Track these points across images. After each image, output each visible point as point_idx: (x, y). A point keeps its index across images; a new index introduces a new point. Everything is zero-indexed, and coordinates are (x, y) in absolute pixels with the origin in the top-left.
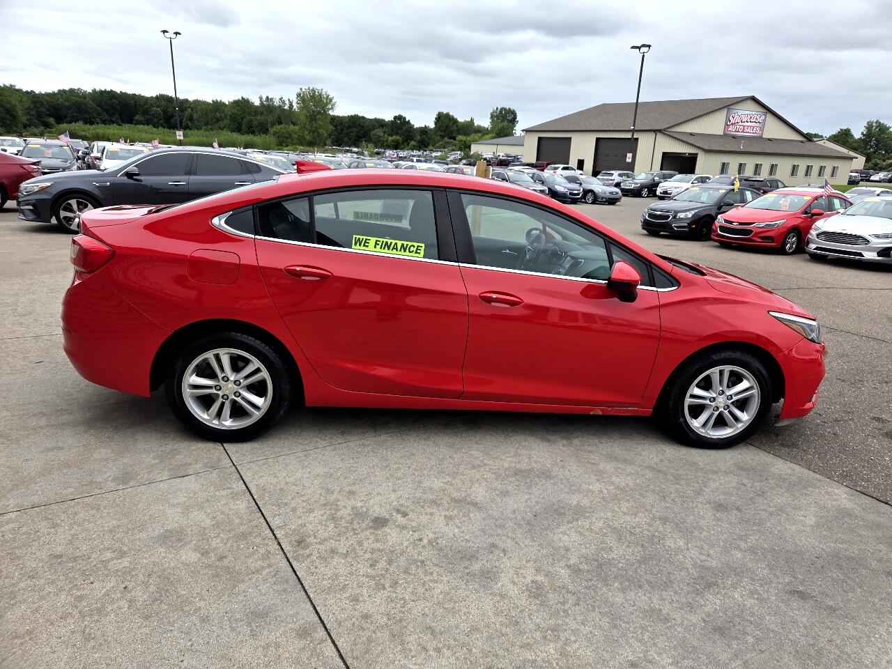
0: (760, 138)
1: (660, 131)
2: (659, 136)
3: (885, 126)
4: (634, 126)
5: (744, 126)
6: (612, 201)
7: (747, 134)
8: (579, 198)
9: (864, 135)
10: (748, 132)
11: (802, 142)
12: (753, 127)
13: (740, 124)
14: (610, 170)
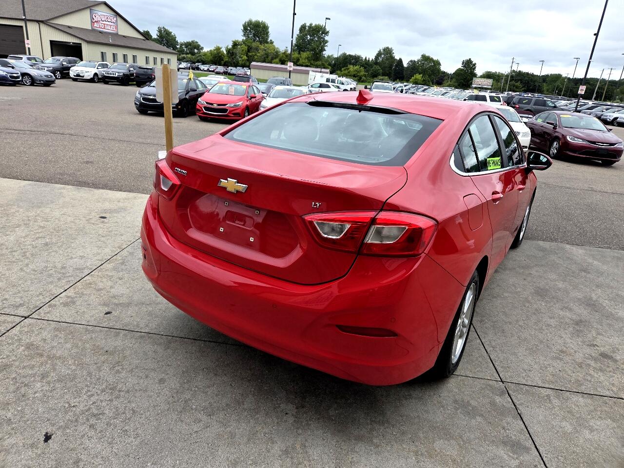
0: (117, 34)
1: (42, 22)
2: (42, 25)
3: (169, 32)
4: (25, 15)
5: (104, 24)
6: (47, 83)
7: (107, 30)
8: (19, 81)
9: (158, 36)
10: (108, 29)
11: (143, 40)
12: (111, 25)
13: (101, 22)
14: (17, 54)
